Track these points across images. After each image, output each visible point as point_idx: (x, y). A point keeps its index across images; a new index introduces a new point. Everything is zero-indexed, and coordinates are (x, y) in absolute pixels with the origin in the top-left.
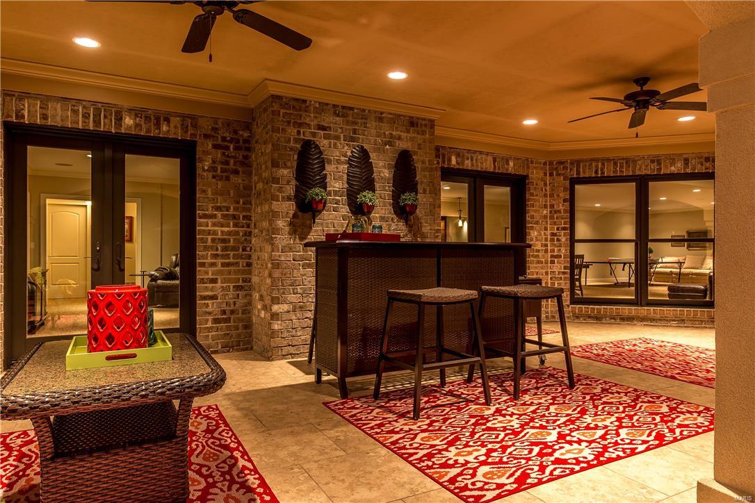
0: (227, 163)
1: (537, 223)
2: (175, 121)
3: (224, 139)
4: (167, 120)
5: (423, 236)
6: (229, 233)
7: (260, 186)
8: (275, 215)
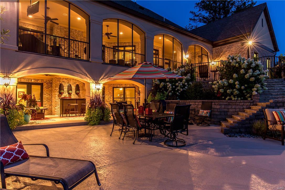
0: (48, 86)
1: (107, 95)
2: (40, 80)
3: (48, 83)
4: (39, 80)
5: (81, 97)
6: (49, 97)
7: (53, 90)
8: (55, 94)
